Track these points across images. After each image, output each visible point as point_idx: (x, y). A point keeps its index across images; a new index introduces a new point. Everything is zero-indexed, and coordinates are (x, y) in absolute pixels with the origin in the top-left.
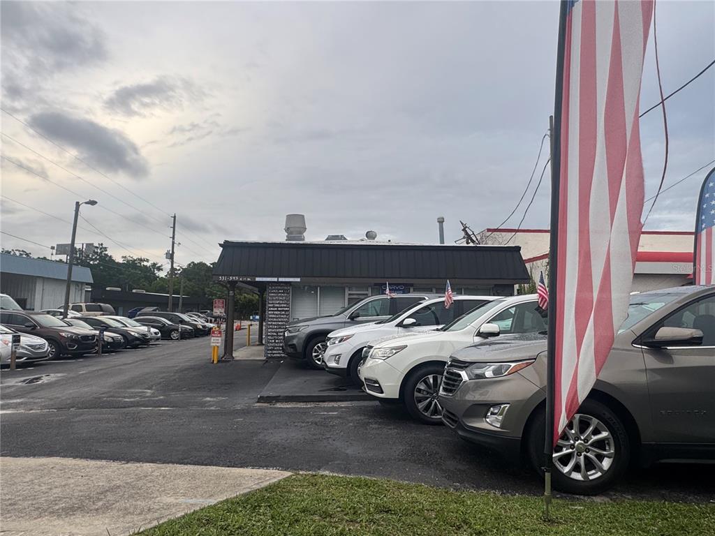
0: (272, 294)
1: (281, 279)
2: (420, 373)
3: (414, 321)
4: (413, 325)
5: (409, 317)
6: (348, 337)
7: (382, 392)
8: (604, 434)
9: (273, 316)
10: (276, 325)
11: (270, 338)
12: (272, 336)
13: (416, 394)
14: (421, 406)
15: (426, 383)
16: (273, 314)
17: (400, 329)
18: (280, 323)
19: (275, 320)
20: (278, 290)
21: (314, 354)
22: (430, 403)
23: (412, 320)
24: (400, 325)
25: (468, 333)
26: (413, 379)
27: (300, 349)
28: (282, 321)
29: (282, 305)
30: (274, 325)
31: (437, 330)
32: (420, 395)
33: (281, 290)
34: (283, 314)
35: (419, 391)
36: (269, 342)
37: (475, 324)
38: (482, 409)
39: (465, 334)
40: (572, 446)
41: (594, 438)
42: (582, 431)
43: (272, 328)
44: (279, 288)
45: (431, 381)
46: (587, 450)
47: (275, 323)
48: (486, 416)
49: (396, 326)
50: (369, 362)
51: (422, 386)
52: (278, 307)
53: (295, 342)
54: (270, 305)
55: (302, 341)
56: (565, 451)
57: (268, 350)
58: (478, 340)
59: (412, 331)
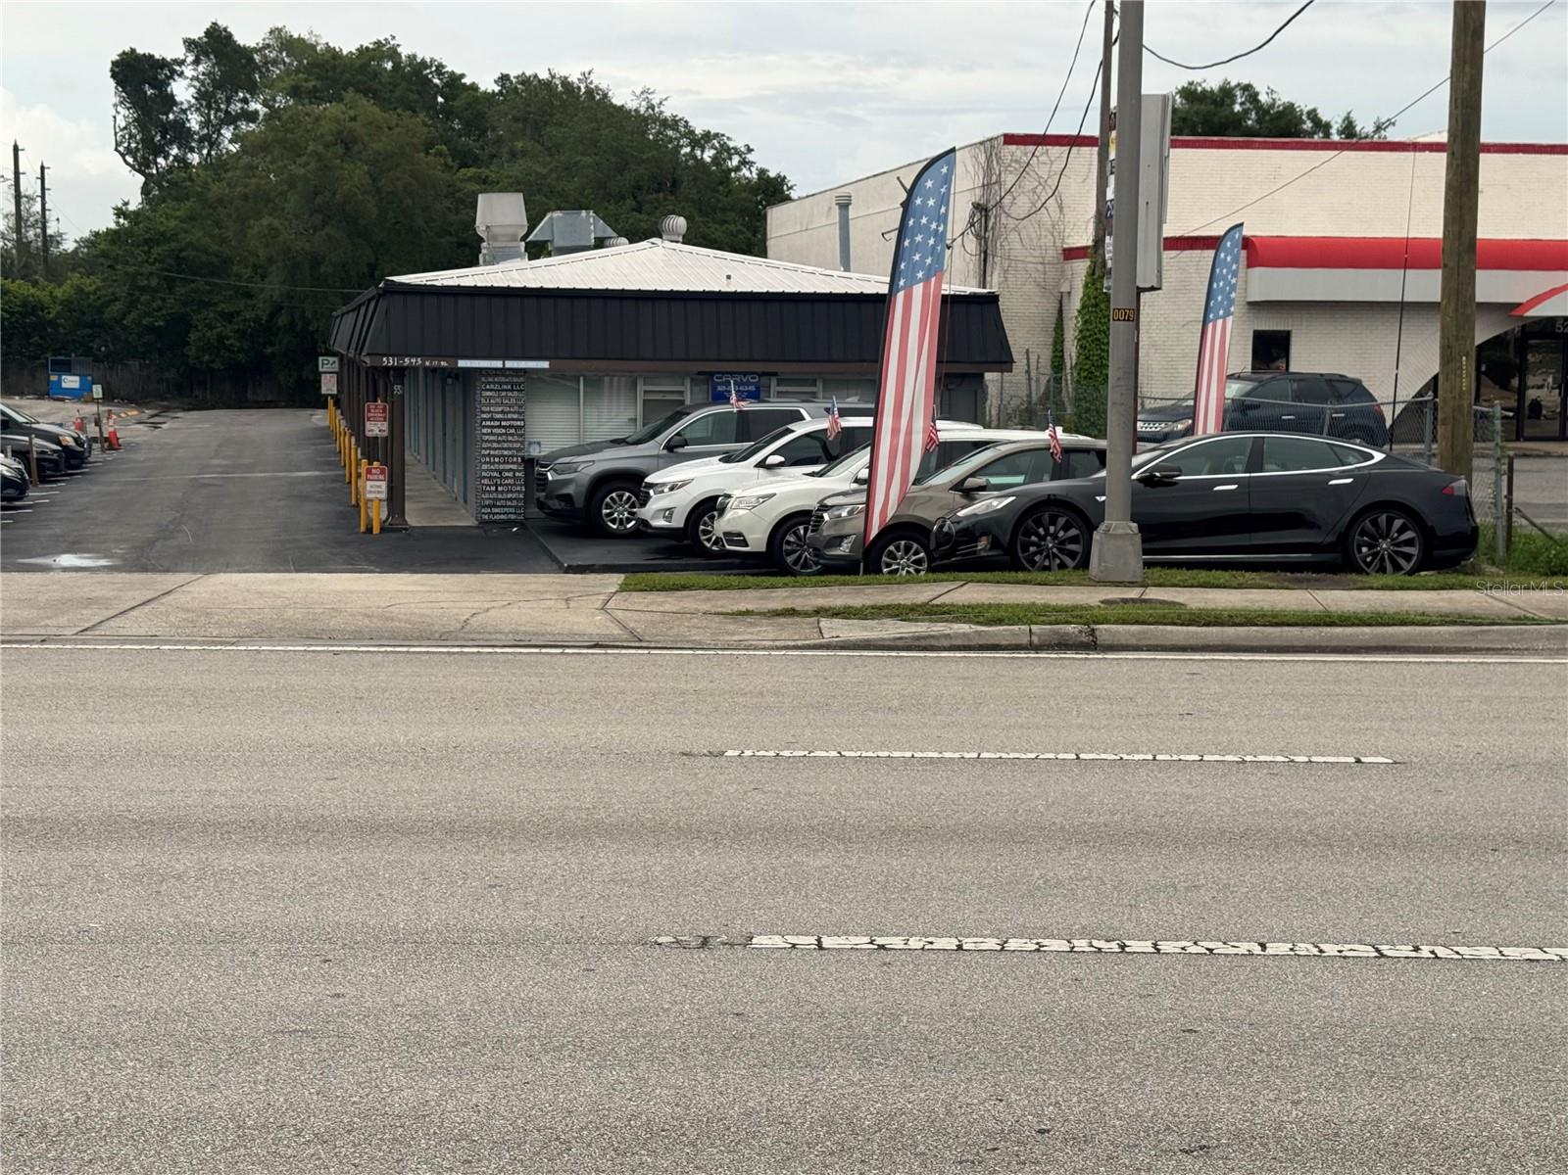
0: (488, 393)
1: (510, 364)
2: (789, 524)
3: (782, 459)
4: (781, 465)
5: (774, 453)
6: (685, 483)
7: (747, 546)
8: (922, 555)
9: (492, 438)
10: (499, 457)
11: (486, 481)
12: (490, 478)
13: (785, 547)
14: (790, 559)
15: (796, 534)
16: (492, 434)
17: (762, 471)
18: (506, 453)
19: (495, 445)
20: (501, 384)
21: (605, 511)
22: (800, 557)
23: (778, 459)
24: (761, 464)
25: (844, 480)
26: (781, 531)
27: (579, 503)
28: (509, 449)
29: (510, 416)
30: (494, 456)
31: (812, 474)
32: (789, 548)
33: (506, 383)
34: (512, 435)
35: (788, 543)
36: (484, 492)
37: (853, 469)
38: (839, 539)
39: (840, 480)
40: (899, 564)
41: (914, 558)
42: (906, 553)
43: (489, 463)
44: (503, 379)
45: (802, 532)
46: (909, 566)
47: (496, 452)
48: (840, 546)
49: (756, 466)
50: (728, 515)
51: (792, 539)
52: (500, 420)
53: (570, 490)
54: (484, 416)
55: (584, 490)
56: (894, 567)
57: (484, 507)
58: (855, 486)
59: (779, 475)
